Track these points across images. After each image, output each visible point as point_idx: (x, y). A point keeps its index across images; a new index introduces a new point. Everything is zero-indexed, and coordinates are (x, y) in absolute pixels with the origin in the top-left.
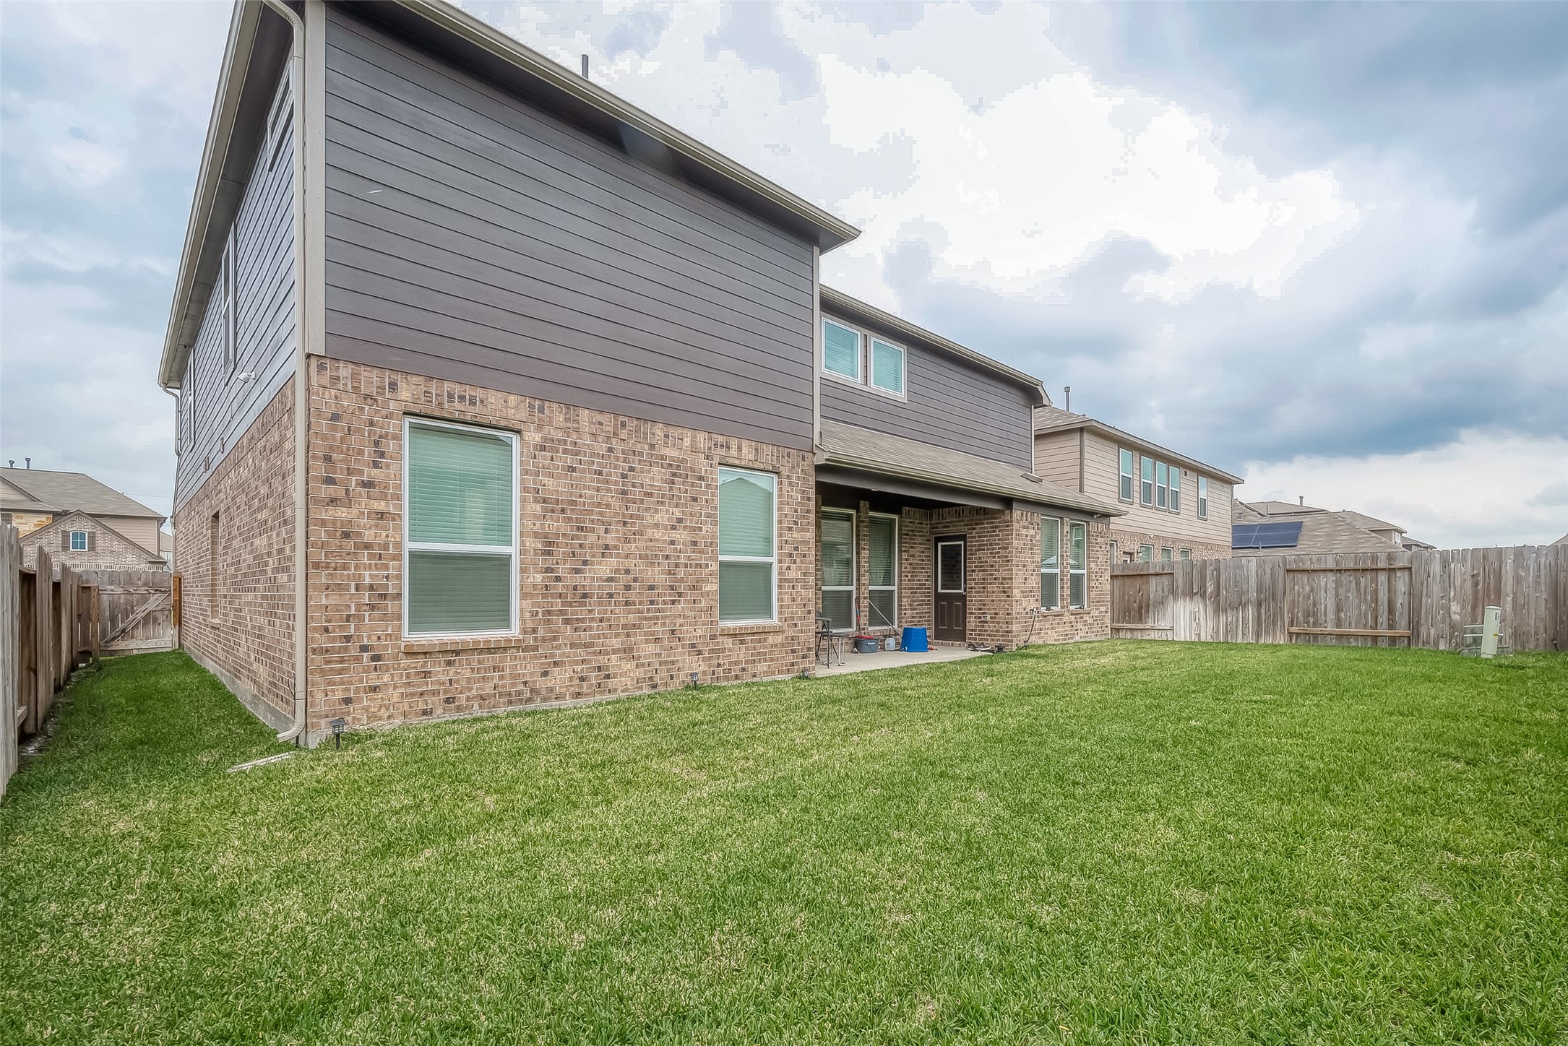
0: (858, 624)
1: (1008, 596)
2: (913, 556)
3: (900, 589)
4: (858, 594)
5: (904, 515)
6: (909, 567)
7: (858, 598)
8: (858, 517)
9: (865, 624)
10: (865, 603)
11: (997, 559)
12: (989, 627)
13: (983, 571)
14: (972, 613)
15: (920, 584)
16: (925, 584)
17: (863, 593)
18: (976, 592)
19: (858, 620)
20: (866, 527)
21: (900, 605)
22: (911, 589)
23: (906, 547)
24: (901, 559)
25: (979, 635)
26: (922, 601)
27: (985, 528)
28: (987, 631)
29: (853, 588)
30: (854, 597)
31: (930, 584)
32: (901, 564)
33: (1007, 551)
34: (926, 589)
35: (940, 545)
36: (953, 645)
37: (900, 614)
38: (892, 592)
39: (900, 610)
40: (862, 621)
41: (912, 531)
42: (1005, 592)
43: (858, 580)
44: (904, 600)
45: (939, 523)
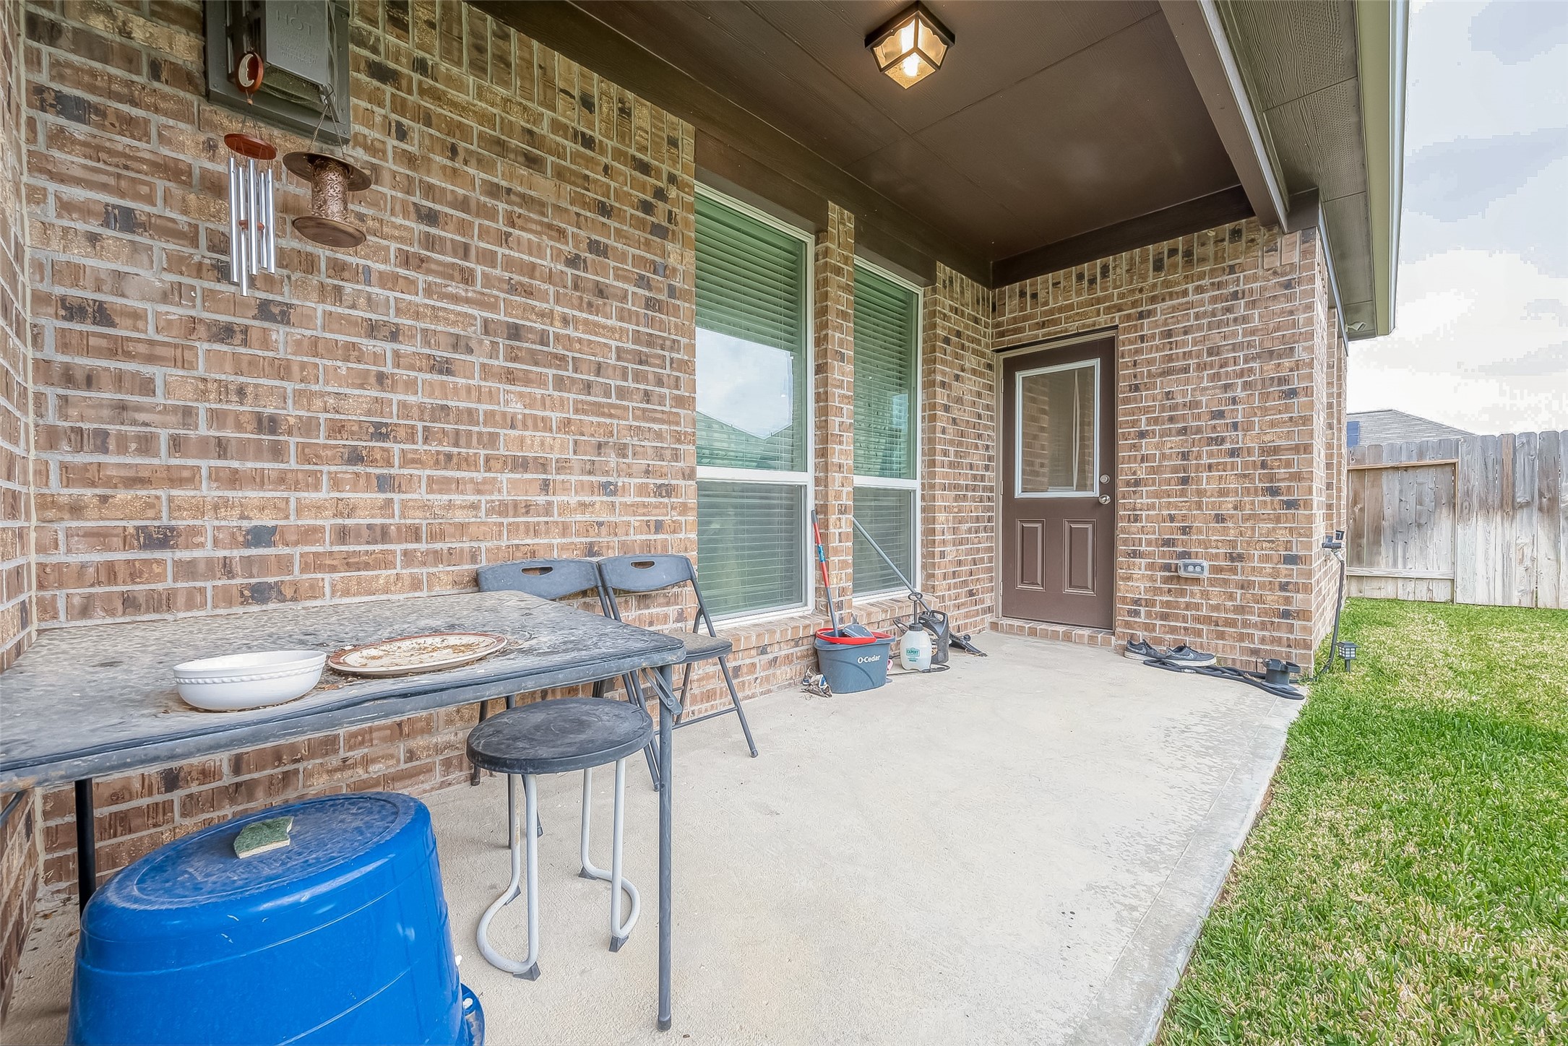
0: (823, 591)
1: (1291, 505)
2: (959, 400)
3: (928, 487)
4: (822, 495)
5: (939, 285)
6: (950, 428)
7: (822, 509)
8: (822, 254)
9: (842, 591)
10: (841, 525)
11: (1239, 393)
12: (1205, 595)
13: (1183, 431)
14: (1135, 554)
15: (975, 477)
16: (983, 478)
17: (838, 496)
18: (1157, 495)
19: (823, 578)
20: (847, 289)
21: (930, 532)
22: (957, 487)
23: (944, 373)
24: (933, 407)
25: (1164, 617)
26: (978, 519)
27: (1191, 305)
28: (1197, 607)
29: (805, 478)
30: (811, 504)
31: (994, 477)
32: (933, 418)
33: (1287, 362)
34: (985, 489)
35: (1019, 376)
36: (1068, 638)
37: (929, 555)
38: (907, 495)
39: (929, 543)
40: (834, 584)
41: (959, 334)
42: (1274, 492)
43: (822, 453)
44: (941, 516)
45: (1025, 319)
